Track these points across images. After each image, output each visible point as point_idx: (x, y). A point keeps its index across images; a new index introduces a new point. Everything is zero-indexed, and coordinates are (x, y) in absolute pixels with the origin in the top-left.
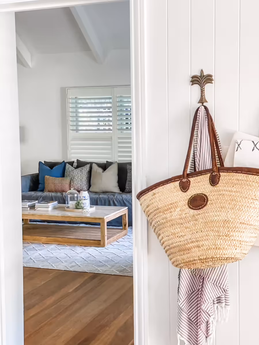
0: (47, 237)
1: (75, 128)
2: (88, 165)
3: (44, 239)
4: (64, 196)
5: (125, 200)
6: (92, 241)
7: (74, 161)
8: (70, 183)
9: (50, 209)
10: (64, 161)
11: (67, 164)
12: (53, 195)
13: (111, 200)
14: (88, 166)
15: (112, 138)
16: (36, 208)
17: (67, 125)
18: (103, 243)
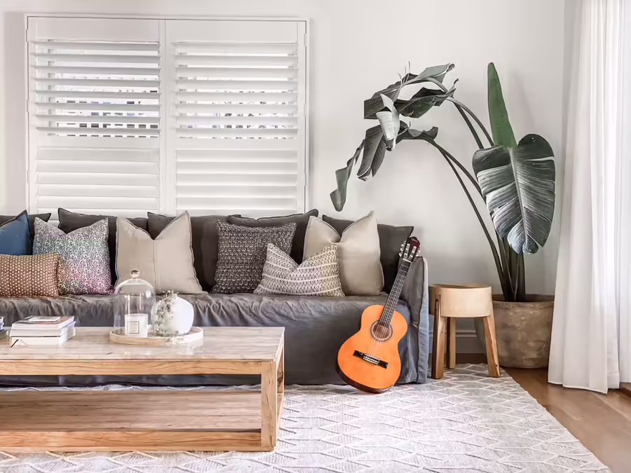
0: (69, 430)
1: (45, 124)
2: (103, 221)
3: (57, 438)
4: (53, 305)
5: (244, 310)
6: (228, 436)
7: (50, 214)
8: (57, 271)
9: (62, 340)
10: (25, 212)
11: (38, 219)
12: (16, 305)
13: (204, 311)
14: (105, 224)
15: (159, 152)
16: (14, 340)
17: (26, 113)
18: (268, 440)
